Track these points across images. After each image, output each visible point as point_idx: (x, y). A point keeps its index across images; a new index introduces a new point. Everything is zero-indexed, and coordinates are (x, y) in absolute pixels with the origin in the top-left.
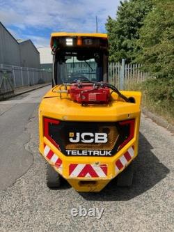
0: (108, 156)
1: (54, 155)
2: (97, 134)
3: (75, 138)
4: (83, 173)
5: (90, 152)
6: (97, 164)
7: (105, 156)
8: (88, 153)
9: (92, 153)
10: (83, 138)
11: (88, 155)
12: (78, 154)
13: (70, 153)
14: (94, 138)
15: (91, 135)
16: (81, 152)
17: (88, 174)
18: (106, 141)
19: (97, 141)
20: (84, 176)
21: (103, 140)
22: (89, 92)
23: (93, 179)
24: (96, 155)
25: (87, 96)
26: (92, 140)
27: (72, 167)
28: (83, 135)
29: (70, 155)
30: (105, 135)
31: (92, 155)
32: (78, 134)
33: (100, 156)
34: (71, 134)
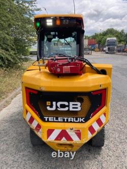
0: (82, 122)
1: (35, 121)
2: (71, 103)
3: (51, 106)
4: (59, 137)
5: (66, 118)
6: (72, 129)
7: (79, 122)
8: (64, 120)
9: (67, 120)
10: (59, 106)
11: (64, 121)
12: (55, 120)
13: (48, 119)
14: (68, 106)
15: (66, 103)
16: (57, 119)
17: (64, 138)
18: (79, 109)
19: (71, 109)
20: (60, 140)
21: (77, 108)
22: (64, 65)
23: (69, 142)
24: (71, 122)
25: (62, 69)
26: (66, 109)
27: (50, 132)
28: (59, 104)
29: (48, 121)
30: (79, 104)
31: (67, 121)
32: (54, 103)
33: (74, 122)
34: (48, 103)
